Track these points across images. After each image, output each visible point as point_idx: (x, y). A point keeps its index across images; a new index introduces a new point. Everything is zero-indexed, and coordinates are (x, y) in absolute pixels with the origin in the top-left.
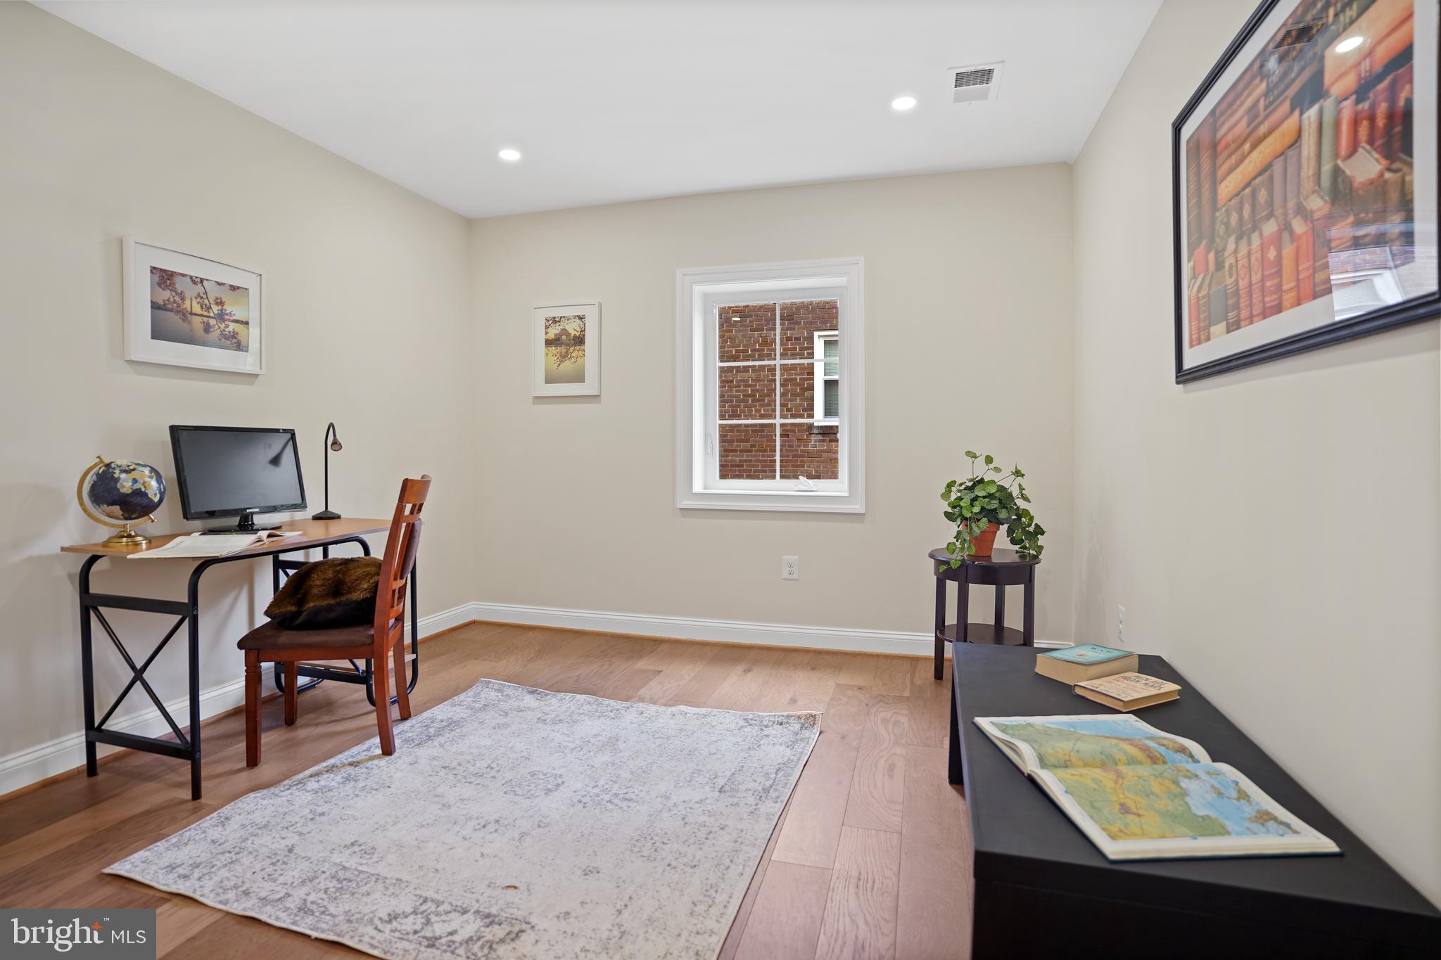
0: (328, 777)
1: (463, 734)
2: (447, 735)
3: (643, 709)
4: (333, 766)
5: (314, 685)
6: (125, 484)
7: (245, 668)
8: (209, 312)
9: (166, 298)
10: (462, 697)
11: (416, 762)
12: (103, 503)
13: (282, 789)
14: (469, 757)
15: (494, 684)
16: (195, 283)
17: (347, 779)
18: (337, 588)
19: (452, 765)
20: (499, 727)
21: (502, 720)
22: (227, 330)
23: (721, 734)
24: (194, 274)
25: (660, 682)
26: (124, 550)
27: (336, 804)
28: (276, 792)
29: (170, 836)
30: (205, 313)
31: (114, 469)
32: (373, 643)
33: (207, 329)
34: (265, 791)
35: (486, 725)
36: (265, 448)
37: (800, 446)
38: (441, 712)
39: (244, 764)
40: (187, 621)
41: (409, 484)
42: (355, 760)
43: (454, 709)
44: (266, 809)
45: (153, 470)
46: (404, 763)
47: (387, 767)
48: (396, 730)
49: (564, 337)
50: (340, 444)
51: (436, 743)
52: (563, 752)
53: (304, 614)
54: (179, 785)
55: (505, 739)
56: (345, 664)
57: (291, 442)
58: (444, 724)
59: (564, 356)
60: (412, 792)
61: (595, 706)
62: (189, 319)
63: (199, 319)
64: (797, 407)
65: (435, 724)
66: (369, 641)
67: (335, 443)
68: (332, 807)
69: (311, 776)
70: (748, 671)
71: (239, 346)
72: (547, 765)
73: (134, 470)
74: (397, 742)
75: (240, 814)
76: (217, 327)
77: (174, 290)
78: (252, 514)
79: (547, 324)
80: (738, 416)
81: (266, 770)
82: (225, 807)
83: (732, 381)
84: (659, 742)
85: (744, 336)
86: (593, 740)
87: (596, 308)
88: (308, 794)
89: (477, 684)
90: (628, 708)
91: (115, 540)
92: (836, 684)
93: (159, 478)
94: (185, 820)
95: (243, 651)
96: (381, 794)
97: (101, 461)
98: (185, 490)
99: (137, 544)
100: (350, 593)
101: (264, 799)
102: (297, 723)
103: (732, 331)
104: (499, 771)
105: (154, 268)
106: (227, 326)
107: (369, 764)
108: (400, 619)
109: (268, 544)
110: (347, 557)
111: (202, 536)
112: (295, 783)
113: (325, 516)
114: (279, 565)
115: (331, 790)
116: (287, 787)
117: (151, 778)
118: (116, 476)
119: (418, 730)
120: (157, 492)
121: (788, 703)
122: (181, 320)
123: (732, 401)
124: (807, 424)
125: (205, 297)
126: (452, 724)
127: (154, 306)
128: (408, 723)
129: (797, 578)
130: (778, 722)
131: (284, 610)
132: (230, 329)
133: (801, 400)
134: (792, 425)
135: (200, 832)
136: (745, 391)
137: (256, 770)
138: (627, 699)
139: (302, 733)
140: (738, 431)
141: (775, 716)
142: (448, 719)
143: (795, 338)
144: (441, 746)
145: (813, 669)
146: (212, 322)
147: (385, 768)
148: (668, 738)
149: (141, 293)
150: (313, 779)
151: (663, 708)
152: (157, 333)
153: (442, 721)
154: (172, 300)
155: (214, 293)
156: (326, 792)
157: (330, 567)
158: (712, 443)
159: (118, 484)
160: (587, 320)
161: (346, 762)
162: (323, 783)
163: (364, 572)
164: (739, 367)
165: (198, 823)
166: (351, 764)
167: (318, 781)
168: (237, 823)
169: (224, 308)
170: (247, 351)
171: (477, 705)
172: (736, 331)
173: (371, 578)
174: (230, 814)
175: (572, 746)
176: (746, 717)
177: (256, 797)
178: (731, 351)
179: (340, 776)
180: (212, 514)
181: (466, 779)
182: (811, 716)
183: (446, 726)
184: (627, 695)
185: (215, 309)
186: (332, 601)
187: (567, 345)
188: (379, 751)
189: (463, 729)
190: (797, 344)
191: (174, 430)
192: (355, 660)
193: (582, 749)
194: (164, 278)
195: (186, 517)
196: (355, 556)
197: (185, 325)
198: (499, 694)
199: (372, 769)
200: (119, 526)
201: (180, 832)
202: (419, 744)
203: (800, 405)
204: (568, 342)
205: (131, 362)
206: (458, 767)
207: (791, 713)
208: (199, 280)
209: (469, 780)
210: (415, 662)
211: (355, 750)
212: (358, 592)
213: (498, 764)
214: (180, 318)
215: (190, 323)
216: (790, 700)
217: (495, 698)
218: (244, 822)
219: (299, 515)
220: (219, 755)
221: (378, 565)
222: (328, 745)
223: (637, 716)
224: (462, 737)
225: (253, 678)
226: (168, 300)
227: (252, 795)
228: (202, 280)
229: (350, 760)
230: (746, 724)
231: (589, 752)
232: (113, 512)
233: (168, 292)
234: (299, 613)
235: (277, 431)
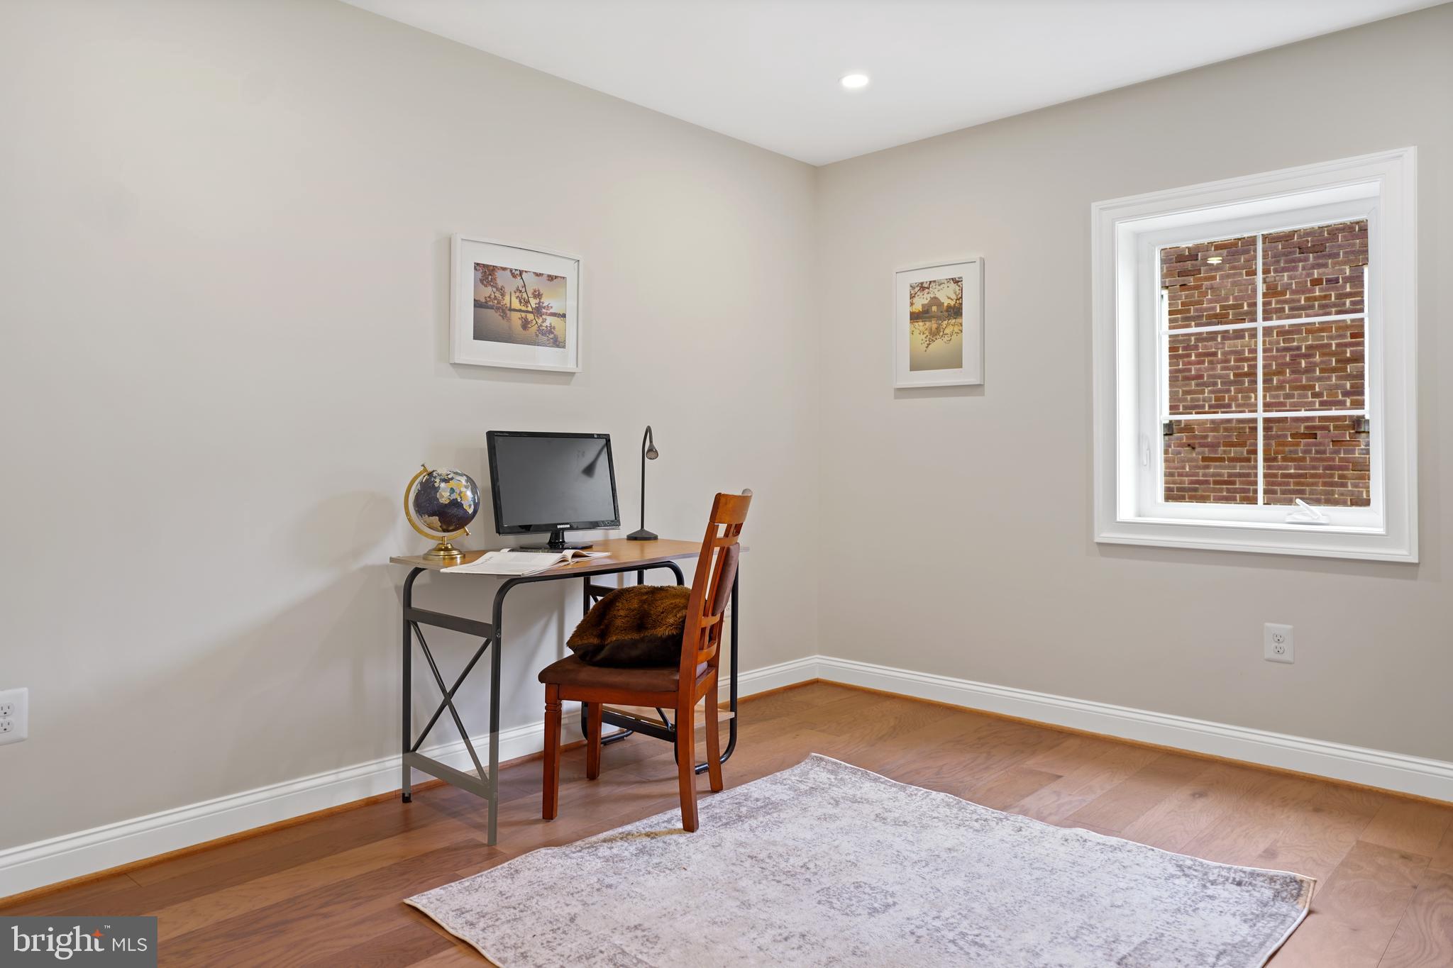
0: (622, 846)
1: (780, 820)
2: (761, 819)
3: (1022, 825)
4: (629, 834)
5: (623, 737)
6: (443, 494)
7: (546, 704)
8: (527, 307)
9: (488, 295)
10: (786, 773)
11: (720, 845)
12: (424, 514)
13: (574, 850)
14: (781, 850)
15: (827, 762)
16: (514, 276)
17: (642, 851)
18: (641, 622)
19: (761, 856)
20: (825, 818)
21: (830, 810)
22: (544, 324)
23: (1136, 880)
24: (513, 267)
25: (1055, 792)
26: (441, 563)
27: (625, 878)
28: (567, 852)
29: (463, 878)
30: (524, 308)
31: (435, 477)
32: (678, 690)
33: (526, 324)
34: (556, 849)
35: (810, 813)
36: (578, 456)
37: (1338, 452)
38: (758, 789)
39: (540, 815)
40: (490, 646)
41: (723, 500)
42: (653, 830)
43: (774, 787)
44: (554, 868)
45: (469, 479)
46: (706, 844)
47: (687, 845)
48: (700, 804)
49: (934, 308)
50: (656, 451)
51: (746, 826)
52: (901, 864)
53: (607, 648)
54: (478, 827)
55: (831, 835)
56: (650, 713)
57: (606, 449)
58: (759, 804)
59: (935, 334)
60: (710, 880)
61: (955, 810)
62: (508, 315)
63: (518, 315)
64: (1332, 389)
65: (749, 803)
66: (673, 687)
67: (652, 449)
68: (620, 880)
69: (605, 841)
70: (1202, 795)
71: (558, 343)
72: (878, 877)
73: (452, 479)
74: (701, 818)
75: (529, 869)
76: (534, 322)
77: (495, 286)
78: (564, 529)
79: (912, 292)
80: (1226, 407)
81: (562, 825)
82: (516, 859)
83: (1215, 354)
84: (1037, 874)
85: (1234, 284)
86: (944, 855)
87: (977, 266)
88: (598, 860)
89: (807, 761)
90: (1001, 820)
91: (435, 553)
92: (1358, 842)
93: (474, 488)
94: (479, 865)
95: (544, 684)
96: (675, 876)
97: (425, 470)
98: (498, 502)
99: (452, 558)
100: (654, 627)
101: (554, 857)
102: (599, 777)
103: (1214, 278)
104: (815, 874)
105: (478, 264)
106: (544, 321)
107: (667, 838)
108: (713, 664)
109: (573, 565)
110: (656, 586)
111: (511, 553)
112: (587, 846)
113: (641, 537)
114: (590, 591)
115: (623, 861)
116: (578, 848)
117: (455, 815)
118: (436, 485)
119: (728, 807)
120: (472, 503)
121: (1260, 856)
122: (500, 318)
123: (1215, 384)
124: (1351, 417)
125: (523, 290)
126: (769, 806)
127: (478, 304)
128: (718, 797)
129: (1291, 660)
130: (1234, 879)
131: (586, 642)
132: (547, 323)
133: (1338, 378)
134: (1322, 418)
135: (490, 880)
136: (1238, 367)
137: (551, 824)
138: (1003, 809)
139: (604, 791)
140: (1226, 430)
141: (1230, 869)
142: (766, 798)
143: (1329, 281)
144: (752, 830)
145: (1317, 810)
146: (530, 317)
147: (684, 846)
148: (1052, 871)
149: (466, 290)
150: (606, 844)
151: (1052, 829)
152: (479, 334)
153: (757, 800)
154: (493, 296)
155: (531, 283)
156: (617, 862)
157: (636, 595)
158: (1149, 449)
159: (438, 494)
160: (965, 284)
161: (643, 832)
162: (615, 851)
163: (672, 604)
164: (1227, 332)
165: (489, 871)
166: (648, 835)
167: (612, 848)
168: (525, 879)
169: (542, 301)
170: (564, 347)
171: (803, 787)
172: (1222, 277)
173: (678, 612)
174: (520, 867)
175: (915, 857)
176: (1181, 863)
177: (546, 854)
178: (1214, 308)
179: (634, 847)
180: (527, 529)
181: (774, 876)
182: (1294, 880)
183: (762, 807)
184: (1002, 801)
185: (533, 302)
186: (636, 636)
187: (939, 318)
188: (680, 825)
189: (781, 814)
190: (1333, 289)
191: (491, 436)
192: (663, 709)
193: (927, 865)
194: (486, 273)
195: (498, 532)
196: (665, 584)
197: (504, 323)
198: (832, 777)
199: (670, 844)
200: (438, 538)
201: (473, 877)
202: (727, 824)
203: (1337, 387)
204: (940, 314)
205: (455, 365)
206: (768, 860)
207: (1258, 870)
208: (518, 272)
209: (777, 878)
210: (733, 722)
211: (655, 819)
212: (664, 627)
213: (816, 865)
214: (500, 315)
215: (509, 320)
216: (1265, 851)
217: (826, 781)
218: (533, 880)
219: (614, 534)
220: (520, 801)
221: (686, 595)
222: (628, 809)
223: (1013, 833)
224: (779, 823)
225: (553, 719)
226: (489, 297)
227: (543, 851)
228: (521, 272)
229: (647, 830)
230: (1179, 873)
231: (937, 870)
232: (433, 523)
233: (490, 288)
234: (599, 648)
235: (590, 436)
